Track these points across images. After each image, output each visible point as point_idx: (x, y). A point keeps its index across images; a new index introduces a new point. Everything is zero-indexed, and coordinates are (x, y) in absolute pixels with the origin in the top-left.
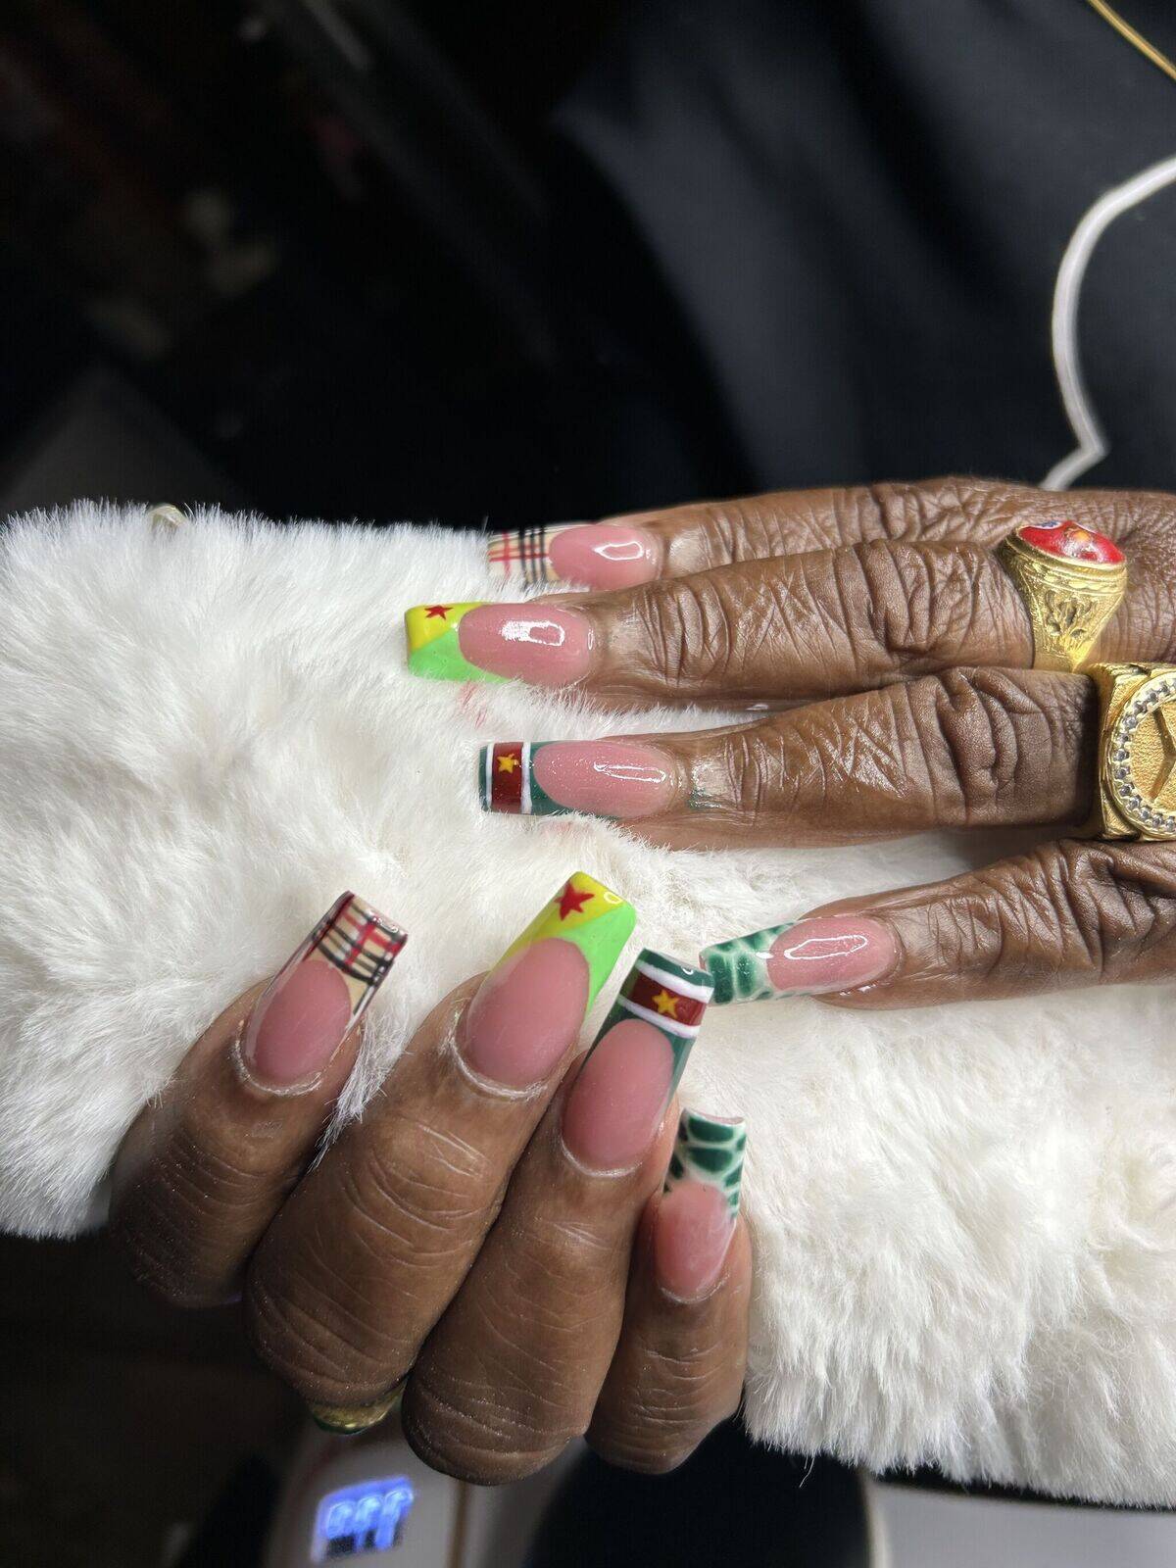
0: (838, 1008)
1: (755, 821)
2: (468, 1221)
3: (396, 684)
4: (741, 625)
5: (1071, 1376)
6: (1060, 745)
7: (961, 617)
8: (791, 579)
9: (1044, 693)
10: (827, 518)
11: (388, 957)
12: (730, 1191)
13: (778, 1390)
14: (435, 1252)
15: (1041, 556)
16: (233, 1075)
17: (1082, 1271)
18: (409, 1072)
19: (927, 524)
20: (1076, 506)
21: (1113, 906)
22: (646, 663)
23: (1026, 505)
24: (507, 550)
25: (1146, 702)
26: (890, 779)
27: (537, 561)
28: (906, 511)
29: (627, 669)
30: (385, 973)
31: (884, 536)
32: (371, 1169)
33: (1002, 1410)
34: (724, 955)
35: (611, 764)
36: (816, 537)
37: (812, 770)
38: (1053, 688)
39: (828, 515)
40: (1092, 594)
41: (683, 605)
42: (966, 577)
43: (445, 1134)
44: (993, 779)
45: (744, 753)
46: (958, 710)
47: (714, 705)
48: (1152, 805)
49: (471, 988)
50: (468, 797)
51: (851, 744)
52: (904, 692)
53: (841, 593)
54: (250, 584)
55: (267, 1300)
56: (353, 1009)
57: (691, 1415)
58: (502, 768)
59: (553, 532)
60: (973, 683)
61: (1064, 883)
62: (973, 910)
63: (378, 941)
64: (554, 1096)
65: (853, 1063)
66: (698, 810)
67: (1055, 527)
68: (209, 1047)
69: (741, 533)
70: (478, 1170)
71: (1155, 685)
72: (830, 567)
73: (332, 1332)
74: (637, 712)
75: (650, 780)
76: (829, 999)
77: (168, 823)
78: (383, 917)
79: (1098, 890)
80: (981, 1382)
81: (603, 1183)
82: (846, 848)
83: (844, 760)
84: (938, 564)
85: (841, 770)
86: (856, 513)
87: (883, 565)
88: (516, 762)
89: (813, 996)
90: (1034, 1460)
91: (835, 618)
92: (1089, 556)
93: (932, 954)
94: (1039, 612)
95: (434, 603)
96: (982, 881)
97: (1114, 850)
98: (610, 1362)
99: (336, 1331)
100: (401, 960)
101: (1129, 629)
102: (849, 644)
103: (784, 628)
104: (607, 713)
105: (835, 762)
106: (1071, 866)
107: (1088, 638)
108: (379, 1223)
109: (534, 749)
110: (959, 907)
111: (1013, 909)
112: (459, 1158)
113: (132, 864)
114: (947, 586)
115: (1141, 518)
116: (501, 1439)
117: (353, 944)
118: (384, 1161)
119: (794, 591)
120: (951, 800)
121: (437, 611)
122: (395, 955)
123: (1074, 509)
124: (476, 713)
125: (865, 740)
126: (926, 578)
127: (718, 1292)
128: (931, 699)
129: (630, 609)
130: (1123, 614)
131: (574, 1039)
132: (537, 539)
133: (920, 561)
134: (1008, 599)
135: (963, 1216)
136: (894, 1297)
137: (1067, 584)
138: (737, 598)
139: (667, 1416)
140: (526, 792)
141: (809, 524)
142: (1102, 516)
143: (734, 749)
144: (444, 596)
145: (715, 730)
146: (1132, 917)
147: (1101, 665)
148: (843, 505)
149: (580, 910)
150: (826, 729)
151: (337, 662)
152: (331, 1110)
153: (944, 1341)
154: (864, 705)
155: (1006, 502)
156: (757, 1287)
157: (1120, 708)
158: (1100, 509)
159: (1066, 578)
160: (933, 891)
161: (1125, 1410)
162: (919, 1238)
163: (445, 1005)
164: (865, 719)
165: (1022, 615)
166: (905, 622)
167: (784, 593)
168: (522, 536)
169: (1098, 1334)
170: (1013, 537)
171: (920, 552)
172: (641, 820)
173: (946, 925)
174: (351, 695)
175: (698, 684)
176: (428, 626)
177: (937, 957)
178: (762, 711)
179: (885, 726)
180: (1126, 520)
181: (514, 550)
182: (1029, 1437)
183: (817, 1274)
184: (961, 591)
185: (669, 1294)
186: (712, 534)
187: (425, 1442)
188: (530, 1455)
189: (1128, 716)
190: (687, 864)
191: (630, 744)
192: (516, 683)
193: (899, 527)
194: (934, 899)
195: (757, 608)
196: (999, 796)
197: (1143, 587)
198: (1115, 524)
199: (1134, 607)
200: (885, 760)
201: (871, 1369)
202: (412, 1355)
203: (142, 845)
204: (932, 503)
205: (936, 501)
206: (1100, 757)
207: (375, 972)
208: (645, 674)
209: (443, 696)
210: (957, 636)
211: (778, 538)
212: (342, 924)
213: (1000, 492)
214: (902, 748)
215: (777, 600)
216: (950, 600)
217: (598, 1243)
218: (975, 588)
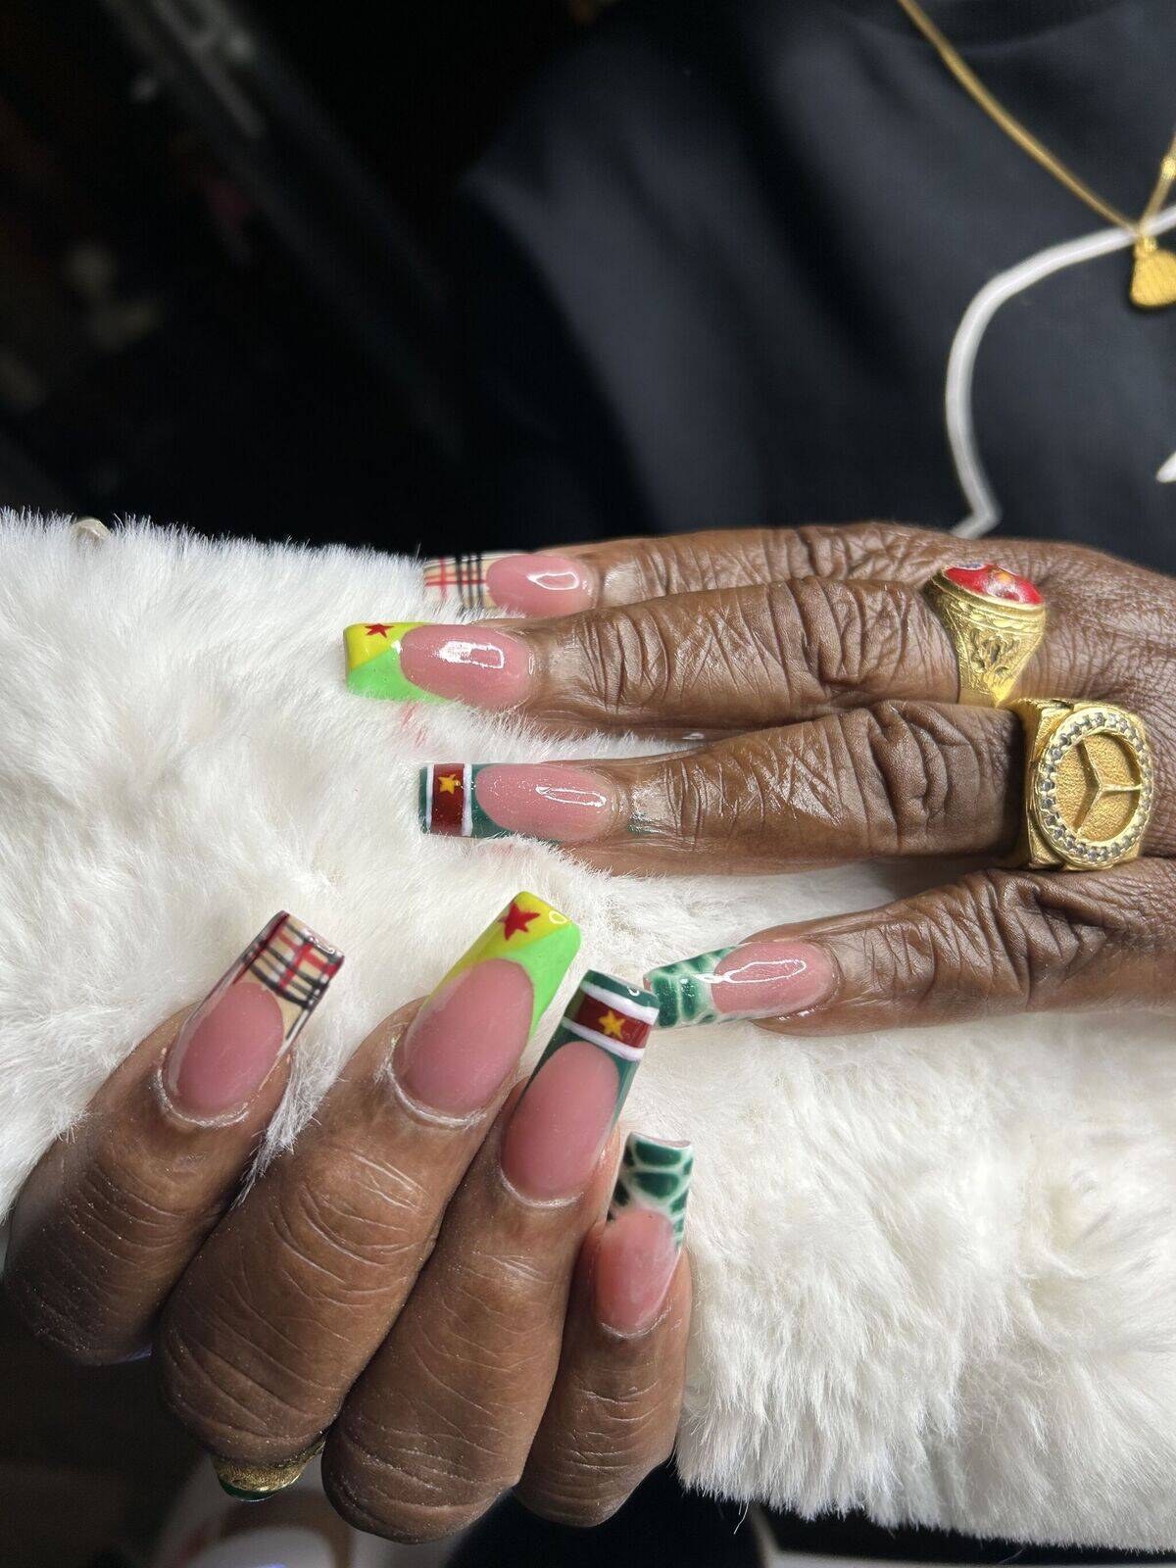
0: (776, 1034)
1: (694, 847)
2: (405, 1255)
3: (335, 703)
4: (680, 654)
5: (998, 1410)
6: (988, 775)
7: (892, 651)
8: (727, 612)
9: (971, 726)
10: (757, 556)
11: (324, 979)
12: (675, 1218)
13: (714, 1433)
14: (368, 1289)
15: (967, 595)
16: (155, 1106)
17: (1011, 1302)
18: (343, 1099)
19: (854, 565)
20: (992, 553)
21: (1038, 932)
22: (585, 688)
23: (946, 550)
24: (443, 575)
25: (1071, 734)
26: (826, 806)
27: (475, 587)
28: (833, 552)
29: (566, 694)
30: (320, 997)
31: (812, 573)
32: (303, 1203)
33: (930, 1448)
34: (669, 977)
35: (555, 786)
36: (746, 572)
37: (751, 796)
38: (981, 722)
39: (758, 553)
40: (1015, 633)
41: (622, 633)
42: (895, 613)
43: (381, 1164)
44: (924, 808)
45: (683, 779)
46: (890, 741)
47: (652, 732)
48: (1075, 835)
49: (408, 1013)
50: (407, 817)
51: (788, 771)
52: (837, 723)
53: (776, 626)
54: (183, 596)
55: (183, 1349)
56: (286, 1032)
57: (627, 1460)
58: (442, 789)
59: (489, 560)
60: (904, 715)
61: (994, 910)
62: (906, 936)
63: (315, 962)
64: (492, 1125)
65: (790, 1091)
66: (639, 835)
67: (979, 568)
68: (130, 1075)
69: (674, 568)
70: (414, 1202)
71: (1078, 718)
72: (765, 599)
73: (254, 1381)
74: (575, 739)
75: (591, 803)
76: (768, 1024)
77: (89, 840)
78: (320, 937)
79: (1025, 917)
80: (915, 1415)
81: (543, 1214)
82: (782, 877)
83: (781, 788)
84: (868, 601)
85: (779, 798)
86: (784, 552)
87: (816, 601)
88: (457, 783)
89: (752, 1021)
90: (961, 1499)
91: (770, 649)
92: (1011, 596)
93: (868, 979)
94: (965, 648)
95: (373, 622)
96: (914, 908)
97: (1040, 879)
98: (545, 1405)
99: (259, 1381)
100: (338, 983)
101: (1048, 668)
102: (783, 675)
103: (722, 657)
104: (546, 738)
105: (773, 789)
106: (999, 894)
107: (1010, 676)
108: (309, 1259)
109: (476, 770)
110: (893, 933)
111: (945, 934)
112: (396, 1189)
113: (48, 882)
114: (877, 622)
115: (1054, 565)
116: (432, 1492)
117: (288, 965)
118: (317, 1193)
119: (730, 623)
120: (884, 829)
121: (377, 629)
122: (331, 977)
123: (991, 555)
124: (417, 732)
125: (801, 768)
126: (857, 614)
127: (660, 1325)
128: (864, 730)
129: (569, 636)
130: (1042, 654)
131: (514, 1066)
132: (474, 565)
133: (851, 597)
134: (935, 635)
135: (898, 1244)
136: (831, 1329)
137: (991, 623)
138: (676, 626)
139: (603, 1462)
140: (468, 813)
141: (740, 561)
142: (1017, 563)
143: (673, 775)
144: (381, 616)
145: (654, 757)
146: (1059, 944)
147: (1025, 700)
148: (771, 544)
149: (525, 930)
150: (763, 756)
151: (272, 677)
152: (260, 1141)
153: (881, 1374)
154: (799, 735)
155: (927, 548)
156: (696, 1319)
157: (1046, 740)
158: (1015, 556)
159: (991, 617)
160: (867, 918)
161: (1053, 1443)
162: (856, 1267)
163: (381, 1030)
164: (801, 748)
165: (948, 651)
166: (838, 656)
167: (721, 625)
168: (459, 562)
169: (1025, 1365)
170: (938, 577)
171: (851, 590)
172: (581, 844)
173: (881, 951)
174: (287, 711)
175: (637, 711)
176: (368, 644)
177: (873, 982)
178: (698, 741)
179: (820, 755)
180: (1040, 568)
181: (451, 575)
182: (957, 1475)
183: (755, 1308)
184: (891, 627)
185: (610, 1329)
186: (646, 567)
187: (350, 1498)
188: (461, 1508)
189: (1053, 747)
190: (628, 891)
191: (570, 768)
192: (455, 705)
193: (826, 567)
194: (869, 926)
195: (695, 638)
196: (930, 825)
197: (1060, 629)
198: (1030, 570)
199: (1054, 647)
200: (821, 787)
201: (809, 1406)
202: (336, 1405)
203: (61, 864)
204: (857, 546)
205: (860, 543)
206: (1026, 788)
207: (310, 995)
208: (585, 700)
209: (383, 715)
210: (888, 670)
211: (711, 574)
212: (277, 945)
213: (920, 537)
214: (837, 777)
215: (713, 629)
216: (880, 635)
217: (537, 1277)
218: (904, 624)
